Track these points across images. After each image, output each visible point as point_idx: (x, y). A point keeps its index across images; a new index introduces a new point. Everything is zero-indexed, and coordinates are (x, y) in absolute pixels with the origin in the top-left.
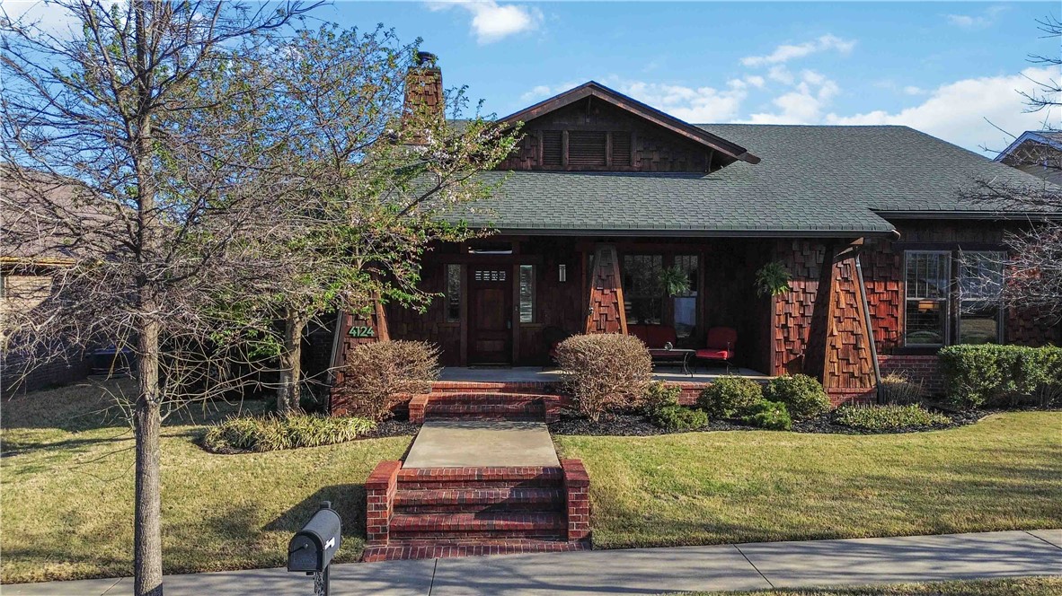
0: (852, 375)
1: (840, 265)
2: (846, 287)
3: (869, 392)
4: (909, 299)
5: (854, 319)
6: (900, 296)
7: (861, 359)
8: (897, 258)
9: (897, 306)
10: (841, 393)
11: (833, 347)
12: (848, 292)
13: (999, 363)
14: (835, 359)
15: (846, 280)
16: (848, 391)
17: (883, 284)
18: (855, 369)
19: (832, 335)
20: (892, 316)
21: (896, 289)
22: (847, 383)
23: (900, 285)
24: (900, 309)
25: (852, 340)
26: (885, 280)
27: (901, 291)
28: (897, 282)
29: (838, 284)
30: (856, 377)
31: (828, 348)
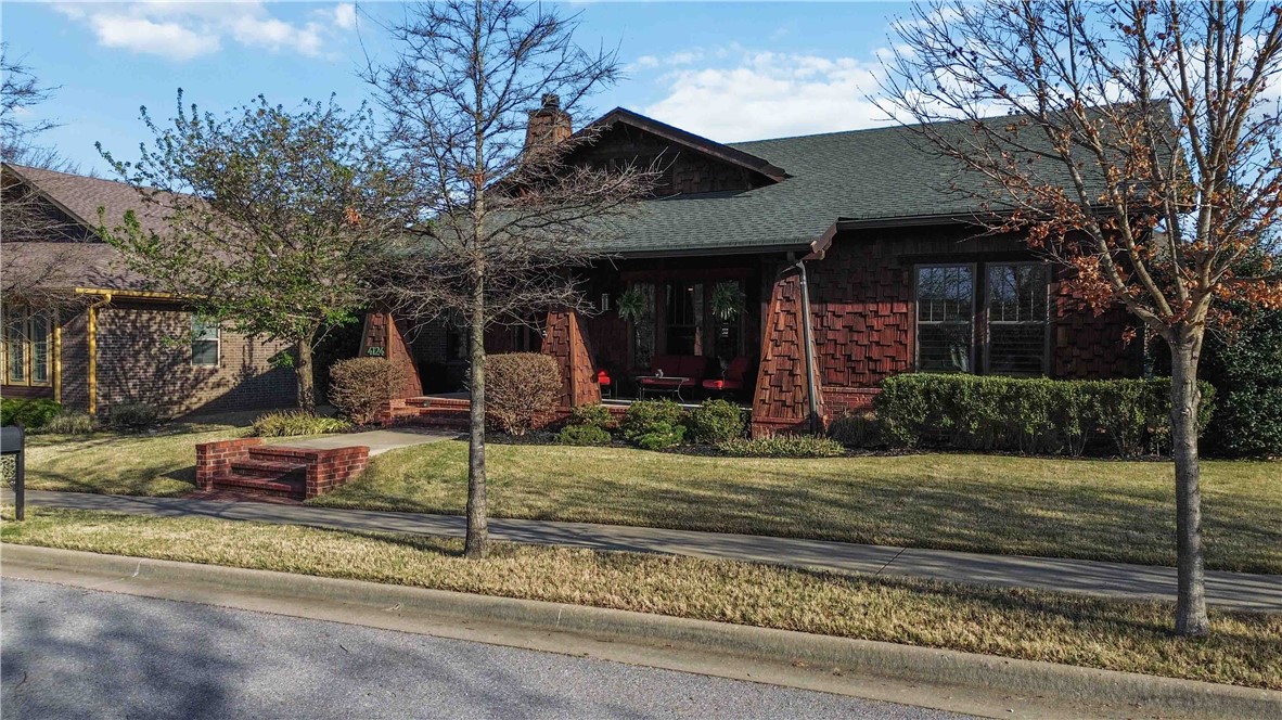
0: (784, 403)
1: (782, 283)
2: (787, 306)
3: (801, 424)
4: (921, 322)
5: (793, 342)
6: (910, 319)
7: (795, 386)
8: (906, 274)
9: (906, 332)
10: (770, 423)
11: (766, 373)
12: (788, 312)
13: (926, 393)
14: (767, 386)
15: (788, 300)
16: (779, 420)
17: (889, 306)
18: (788, 398)
19: (765, 360)
20: (901, 343)
21: (904, 310)
22: (777, 413)
23: (909, 307)
24: (910, 334)
25: (788, 365)
26: (892, 299)
27: (910, 314)
28: (906, 302)
29: (778, 303)
30: (788, 407)
31: (761, 373)
